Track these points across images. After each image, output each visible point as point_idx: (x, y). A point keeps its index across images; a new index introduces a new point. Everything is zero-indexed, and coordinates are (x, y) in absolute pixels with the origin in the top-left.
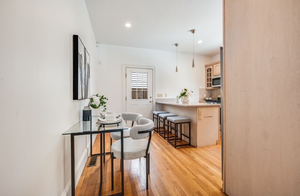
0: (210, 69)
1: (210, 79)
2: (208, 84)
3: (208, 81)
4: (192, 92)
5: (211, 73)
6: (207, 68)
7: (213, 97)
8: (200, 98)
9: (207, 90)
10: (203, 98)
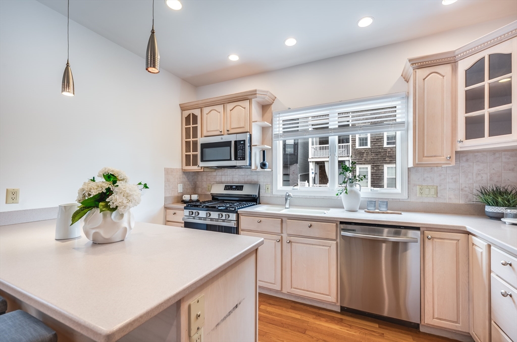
0: (195, 117)
1: (195, 143)
2: (188, 157)
3: (188, 150)
4: (146, 186)
5: (195, 129)
6: (186, 113)
7: (200, 191)
8: (168, 195)
9: (185, 173)
10: (176, 194)
